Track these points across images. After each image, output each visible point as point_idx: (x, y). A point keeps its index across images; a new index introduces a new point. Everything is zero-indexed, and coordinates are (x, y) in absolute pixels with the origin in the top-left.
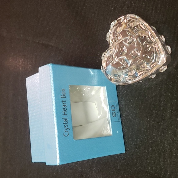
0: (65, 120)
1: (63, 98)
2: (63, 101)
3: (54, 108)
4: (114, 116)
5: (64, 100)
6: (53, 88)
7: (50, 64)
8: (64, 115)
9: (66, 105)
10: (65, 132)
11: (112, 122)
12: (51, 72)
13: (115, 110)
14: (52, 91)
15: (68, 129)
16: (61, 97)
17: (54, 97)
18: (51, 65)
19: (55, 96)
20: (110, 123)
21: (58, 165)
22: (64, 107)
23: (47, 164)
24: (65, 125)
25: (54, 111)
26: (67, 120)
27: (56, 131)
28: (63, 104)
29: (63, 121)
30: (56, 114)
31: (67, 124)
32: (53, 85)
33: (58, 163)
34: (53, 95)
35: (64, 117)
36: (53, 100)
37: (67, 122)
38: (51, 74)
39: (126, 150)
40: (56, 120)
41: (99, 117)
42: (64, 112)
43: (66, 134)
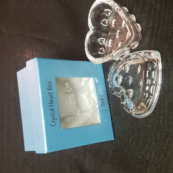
0: (52, 111)
1: (50, 90)
2: (49, 93)
3: (41, 100)
4: (102, 106)
5: (50, 91)
6: (39, 81)
7: (35, 58)
8: (51, 106)
9: (52, 97)
10: (52, 122)
11: (100, 111)
12: (37, 65)
13: (103, 100)
14: (38, 83)
15: (55, 119)
16: (47, 90)
17: (41, 90)
18: (37, 59)
19: (42, 88)
20: (99, 112)
21: (45, 153)
22: (51, 99)
23: (37, 152)
24: (52, 115)
25: (41, 102)
26: (54, 110)
27: (43, 121)
28: (50, 95)
29: (50, 112)
30: (43, 105)
31: (54, 115)
32: (39, 78)
33: (46, 151)
34: (40, 87)
35: (51, 107)
36: (40, 92)
37: (53, 113)
38: (37, 68)
39: (114, 138)
40: (43, 111)
41: (90, 107)
42: (51, 103)
43: (53, 124)
